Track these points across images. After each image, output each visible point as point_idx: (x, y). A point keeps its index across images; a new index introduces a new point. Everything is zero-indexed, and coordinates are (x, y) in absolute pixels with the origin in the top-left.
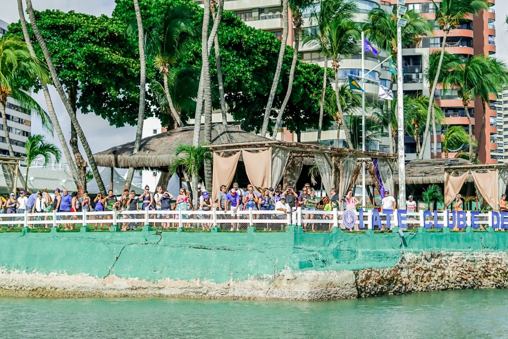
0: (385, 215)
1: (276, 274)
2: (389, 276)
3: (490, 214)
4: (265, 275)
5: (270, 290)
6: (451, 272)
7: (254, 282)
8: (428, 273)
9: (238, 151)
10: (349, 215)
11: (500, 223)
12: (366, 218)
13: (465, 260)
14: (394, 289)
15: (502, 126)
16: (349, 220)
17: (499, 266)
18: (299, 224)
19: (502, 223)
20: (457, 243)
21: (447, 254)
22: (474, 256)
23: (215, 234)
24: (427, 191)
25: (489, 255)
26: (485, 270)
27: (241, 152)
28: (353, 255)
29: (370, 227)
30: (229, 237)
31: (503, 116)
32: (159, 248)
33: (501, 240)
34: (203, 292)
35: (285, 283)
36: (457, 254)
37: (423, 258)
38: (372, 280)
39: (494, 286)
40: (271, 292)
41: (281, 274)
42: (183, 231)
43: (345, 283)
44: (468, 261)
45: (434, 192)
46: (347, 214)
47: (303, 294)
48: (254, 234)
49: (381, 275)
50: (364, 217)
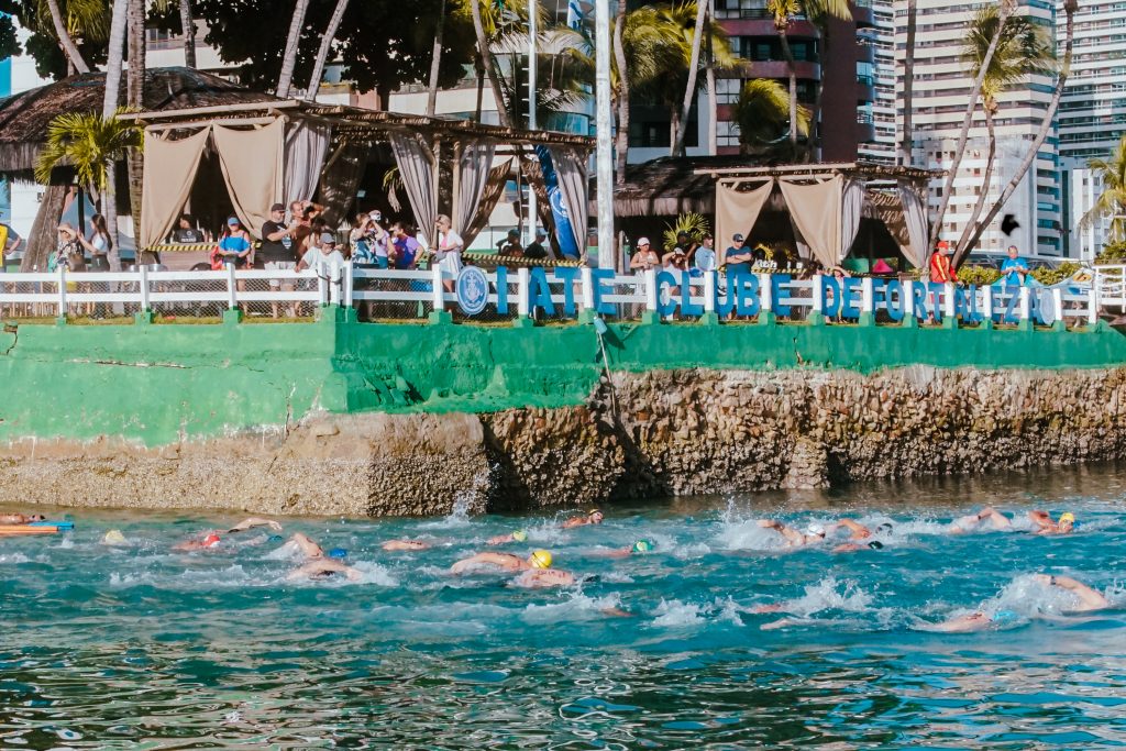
0: (562, 280)
1: (290, 423)
2: (567, 428)
3: (816, 281)
4: (264, 426)
5: (276, 463)
6: (722, 418)
7: (239, 443)
8: (665, 422)
9: (204, 128)
10: (472, 281)
11: (842, 303)
12: (512, 288)
13: (755, 391)
14: (581, 459)
15: (893, 87)
16: (473, 294)
17: (837, 405)
18: (348, 303)
19: (847, 302)
20: (736, 350)
21: (712, 377)
22: (777, 381)
23: (144, 329)
24: (675, 229)
25: (814, 380)
26: (803, 414)
27: (212, 129)
28: (480, 379)
29: (523, 310)
30: (178, 334)
31: (896, 63)
32: (11, 362)
33: (841, 344)
34: (116, 470)
35: (310, 445)
36: (734, 377)
37: (653, 386)
38: (525, 437)
39: (824, 452)
40: (278, 467)
41: (303, 422)
42: (69, 321)
43: (459, 444)
44: (762, 391)
45: (693, 230)
46: (468, 278)
47: (356, 471)
48: (239, 327)
49: (549, 424)
50: (509, 285)
